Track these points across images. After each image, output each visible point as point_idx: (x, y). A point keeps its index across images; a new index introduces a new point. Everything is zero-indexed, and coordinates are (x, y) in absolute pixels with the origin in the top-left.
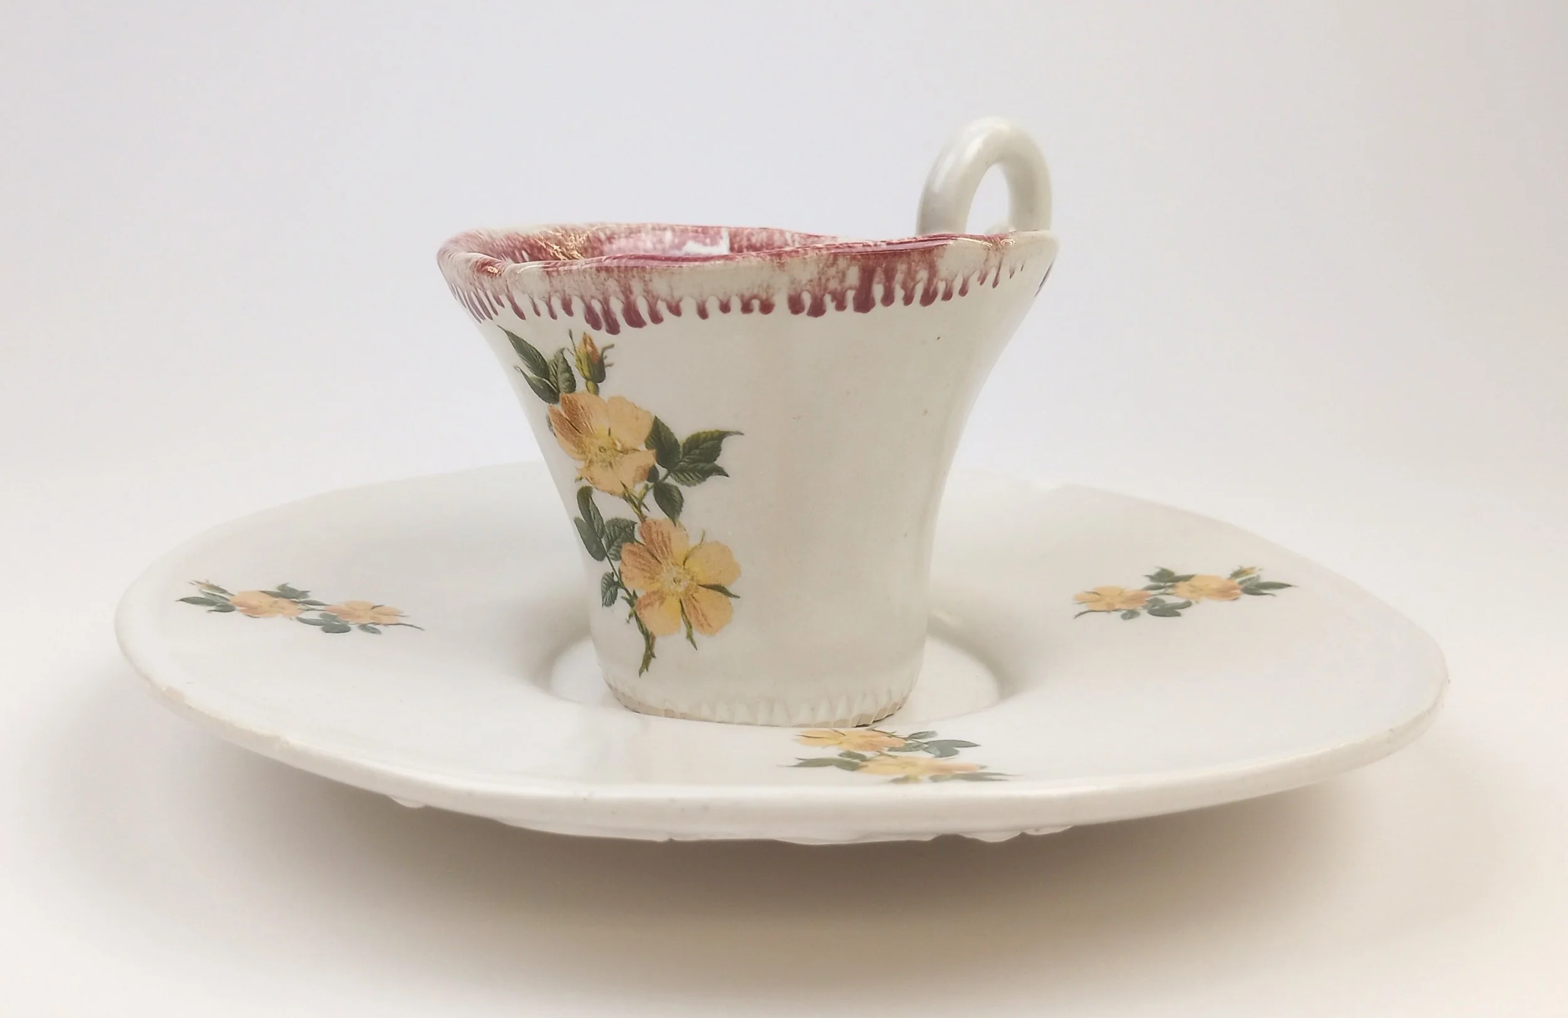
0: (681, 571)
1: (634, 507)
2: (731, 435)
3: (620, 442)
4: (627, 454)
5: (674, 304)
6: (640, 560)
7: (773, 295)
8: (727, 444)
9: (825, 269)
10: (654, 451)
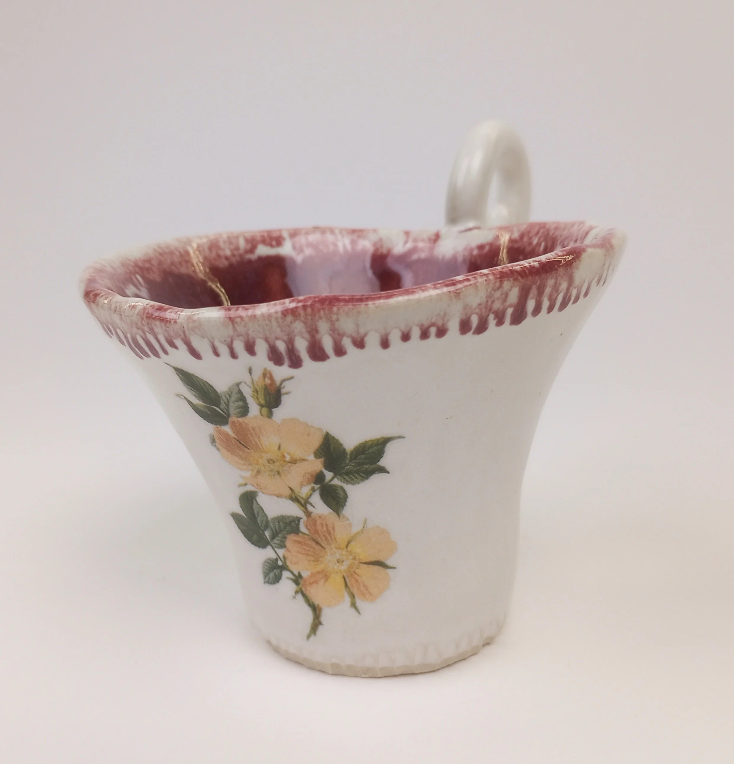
0: (344, 553)
1: (300, 506)
2: (394, 439)
3: (289, 454)
4: (295, 463)
5: (359, 339)
6: (305, 547)
7: (448, 321)
8: (390, 448)
9: (493, 292)
10: (322, 460)
